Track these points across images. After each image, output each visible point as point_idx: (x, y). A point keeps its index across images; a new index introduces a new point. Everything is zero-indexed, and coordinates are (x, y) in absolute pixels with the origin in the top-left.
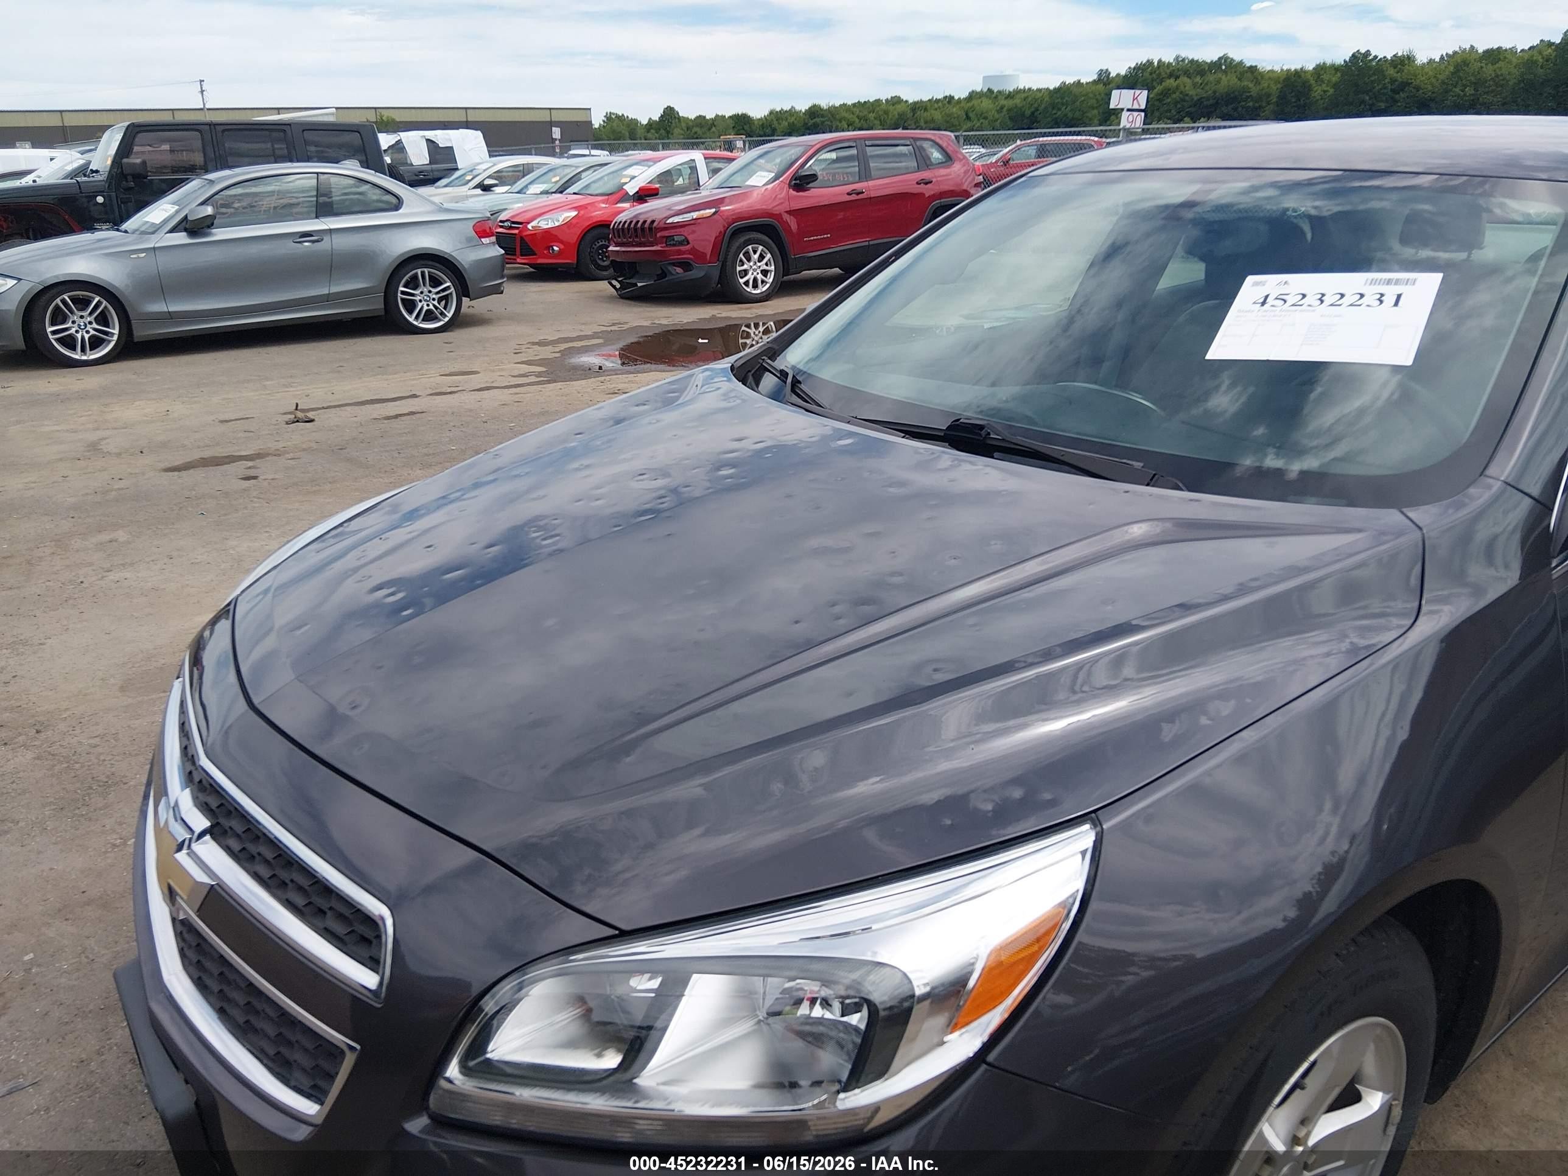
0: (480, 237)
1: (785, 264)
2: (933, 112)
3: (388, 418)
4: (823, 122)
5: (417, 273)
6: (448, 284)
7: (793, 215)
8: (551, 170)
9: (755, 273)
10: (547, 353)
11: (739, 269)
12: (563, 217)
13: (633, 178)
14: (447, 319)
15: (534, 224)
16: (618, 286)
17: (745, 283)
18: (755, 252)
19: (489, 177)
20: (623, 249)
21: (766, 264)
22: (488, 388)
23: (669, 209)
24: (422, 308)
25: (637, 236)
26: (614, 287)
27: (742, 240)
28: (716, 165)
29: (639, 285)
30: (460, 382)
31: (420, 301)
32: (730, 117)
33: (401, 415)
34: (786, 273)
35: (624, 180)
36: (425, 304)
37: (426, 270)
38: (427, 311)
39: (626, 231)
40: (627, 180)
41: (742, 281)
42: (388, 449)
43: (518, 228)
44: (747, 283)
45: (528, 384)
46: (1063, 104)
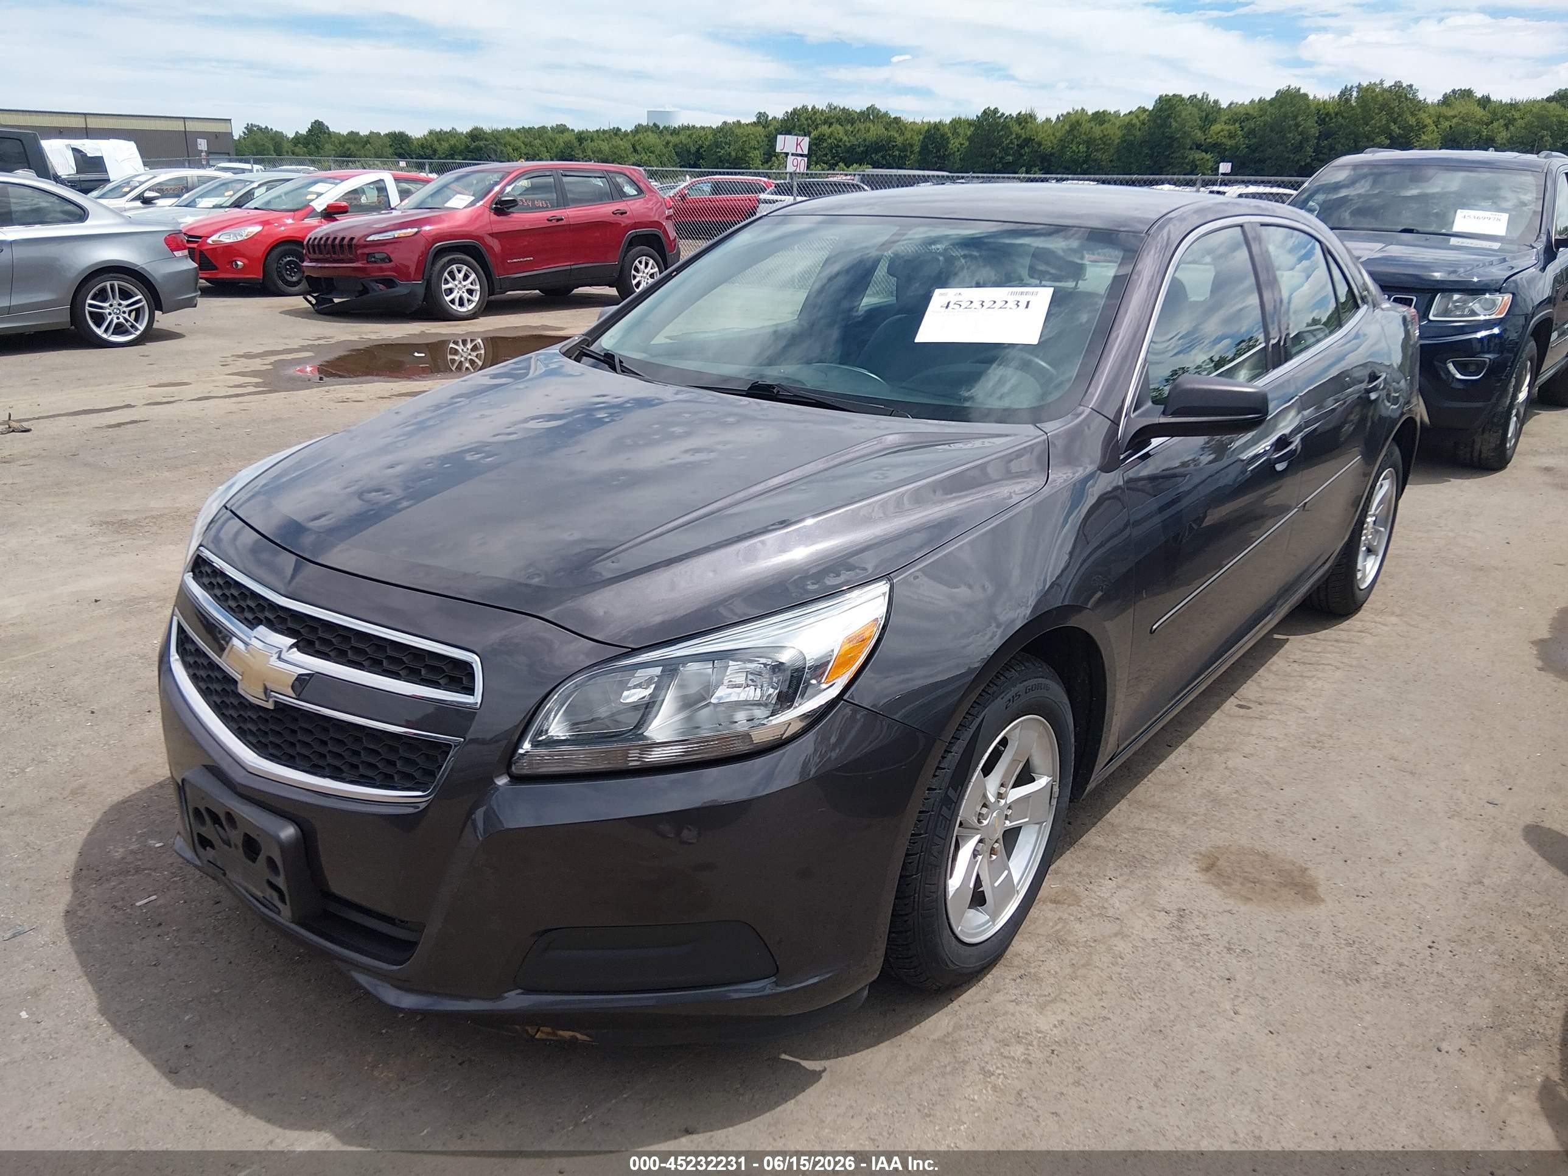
0: (172, 250)
1: (490, 285)
2: (600, 142)
3: (110, 426)
4: (486, 146)
5: (106, 286)
6: (140, 297)
7: (496, 238)
8: (223, 184)
9: (461, 292)
10: (257, 364)
11: (444, 287)
12: (246, 231)
13: (319, 195)
14: (138, 333)
15: (215, 238)
16: (314, 301)
17: (450, 301)
18: (459, 271)
19: (150, 189)
20: (320, 265)
21: (472, 284)
22: (207, 398)
23: (369, 227)
24: (112, 321)
25: (335, 253)
26: (310, 302)
27: (446, 259)
28: (405, 186)
29: (336, 300)
30: (173, 393)
31: (110, 314)
32: (386, 135)
33: (123, 424)
34: (491, 292)
35: (309, 197)
36: (115, 316)
37: (116, 283)
38: (117, 324)
39: (323, 247)
40: (313, 196)
41: (448, 299)
42: (124, 454)
43: (197, 242)
44: (453, 301)
45: (249, 394)
46: (726, 143)
